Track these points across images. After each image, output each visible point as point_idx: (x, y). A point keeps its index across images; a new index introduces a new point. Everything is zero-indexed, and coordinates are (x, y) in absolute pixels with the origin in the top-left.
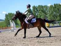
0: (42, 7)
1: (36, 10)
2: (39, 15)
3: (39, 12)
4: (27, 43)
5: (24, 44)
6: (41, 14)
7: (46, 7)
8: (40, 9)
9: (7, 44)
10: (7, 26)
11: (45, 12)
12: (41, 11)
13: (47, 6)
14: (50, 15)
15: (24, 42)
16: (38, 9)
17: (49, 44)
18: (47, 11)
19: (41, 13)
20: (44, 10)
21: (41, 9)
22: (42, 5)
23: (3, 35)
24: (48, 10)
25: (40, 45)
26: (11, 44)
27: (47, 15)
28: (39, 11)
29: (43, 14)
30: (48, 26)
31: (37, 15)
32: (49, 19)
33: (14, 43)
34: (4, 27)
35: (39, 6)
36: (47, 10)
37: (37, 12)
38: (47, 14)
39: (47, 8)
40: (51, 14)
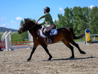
0: (80, 9)
1: (69, 15)
2: (75, 22)
3: (74, 18)
4: (54, 67)
5: (51, 70)
6: (77, 21)
7: (86, 9)
8: (76, 13)
9: (22, 69)
10: (24, 40)
11: (85, 18)
12: (77, 16)
13: (87, 7)
14: (92, 24)
15: (50, 66)
16: (73, 13)
17: (91, 69)
18: (88, 17)
19: (78, 19)
20: (83, 14)
21: (79, 13)
22: (79, 7)
23: (17, 55)
24: (89, 15)
25: (76, 71)
26: (29, 69)
27: (88, 24)
28: (74, 16)
29: (82, 21)
30: (88, 40)
31: (71, 22)
32: (90, 29)
33: (34, 68)
34: (18, 42)
35: (75, 8)
36: (87, 14)
37: (71, 18)
38: (87, 22)
39: (88, 11)
40: (95, 21)
